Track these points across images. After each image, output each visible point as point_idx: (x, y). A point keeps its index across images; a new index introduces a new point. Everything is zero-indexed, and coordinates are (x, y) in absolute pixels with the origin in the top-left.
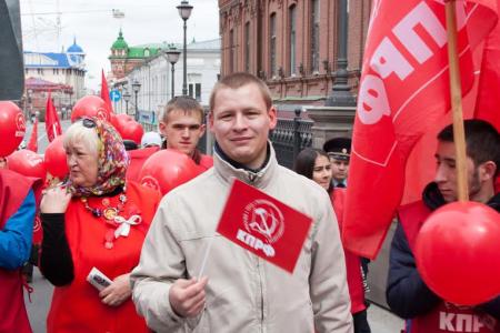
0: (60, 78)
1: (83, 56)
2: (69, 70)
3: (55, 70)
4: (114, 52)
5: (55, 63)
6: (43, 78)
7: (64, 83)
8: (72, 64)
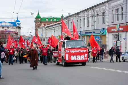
0: (14, 30)
1: (20, 23)
2: (17, 27)
3: (13, 27)
4: (36, 19)
5: (12, 25)
6: (9, 30)
7: (15, 31)
8: (17, 25)
